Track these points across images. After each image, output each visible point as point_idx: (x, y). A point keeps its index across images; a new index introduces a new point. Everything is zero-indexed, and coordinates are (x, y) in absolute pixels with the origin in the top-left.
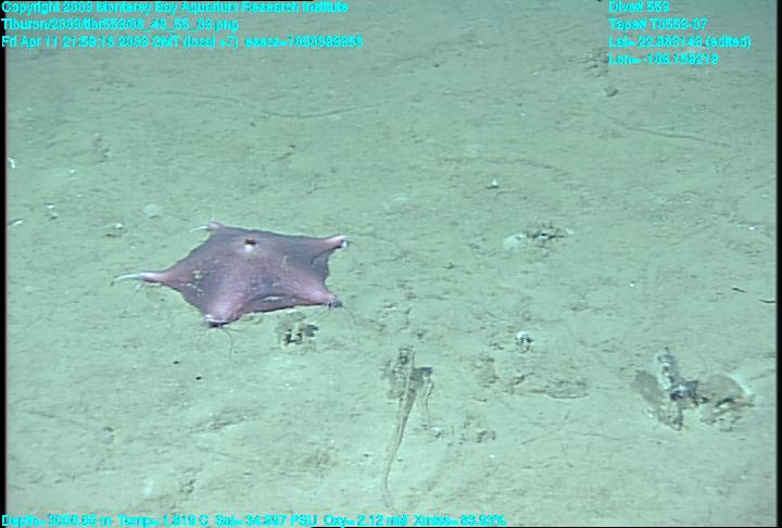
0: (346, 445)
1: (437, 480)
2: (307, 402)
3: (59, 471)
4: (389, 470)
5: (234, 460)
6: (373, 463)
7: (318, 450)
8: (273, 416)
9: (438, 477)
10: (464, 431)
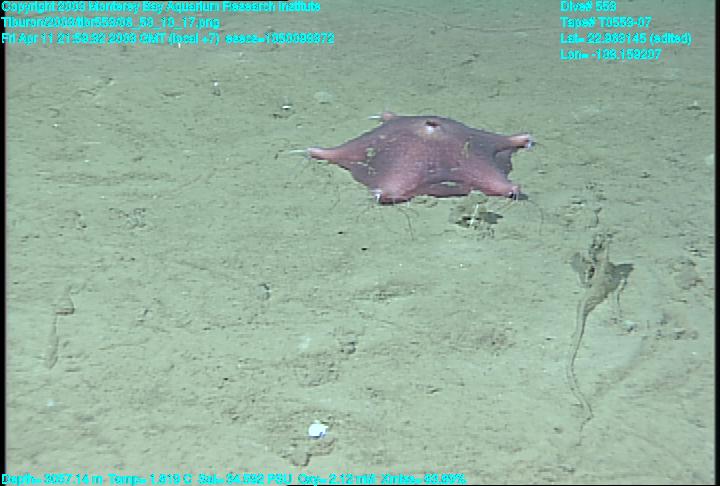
0: (526, 328)
1: (629, 371)
2: (483, 283)
3: (208, 319)
4: (575, 356)
5: (400, 329)
6: (557, 348)
7: (494, 330)
8: (445, 293)
9: (631, 368)
10: (661, 328)
